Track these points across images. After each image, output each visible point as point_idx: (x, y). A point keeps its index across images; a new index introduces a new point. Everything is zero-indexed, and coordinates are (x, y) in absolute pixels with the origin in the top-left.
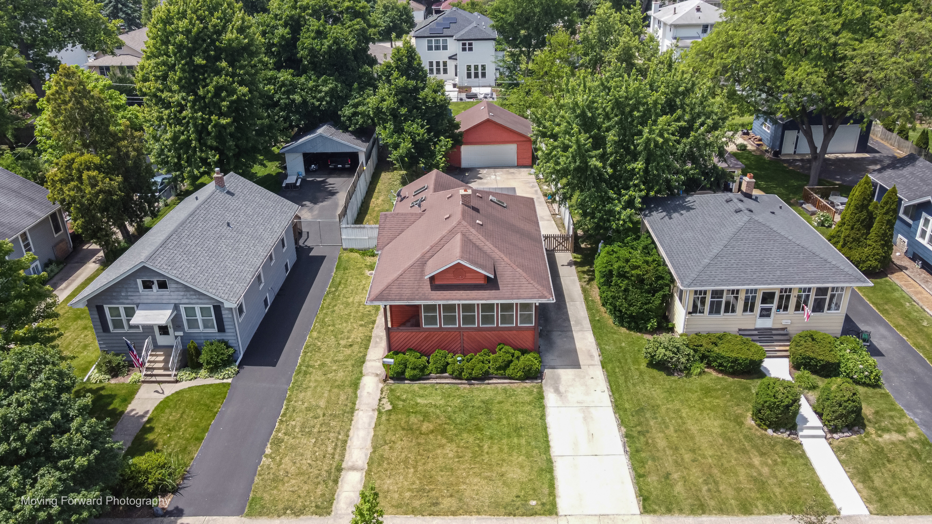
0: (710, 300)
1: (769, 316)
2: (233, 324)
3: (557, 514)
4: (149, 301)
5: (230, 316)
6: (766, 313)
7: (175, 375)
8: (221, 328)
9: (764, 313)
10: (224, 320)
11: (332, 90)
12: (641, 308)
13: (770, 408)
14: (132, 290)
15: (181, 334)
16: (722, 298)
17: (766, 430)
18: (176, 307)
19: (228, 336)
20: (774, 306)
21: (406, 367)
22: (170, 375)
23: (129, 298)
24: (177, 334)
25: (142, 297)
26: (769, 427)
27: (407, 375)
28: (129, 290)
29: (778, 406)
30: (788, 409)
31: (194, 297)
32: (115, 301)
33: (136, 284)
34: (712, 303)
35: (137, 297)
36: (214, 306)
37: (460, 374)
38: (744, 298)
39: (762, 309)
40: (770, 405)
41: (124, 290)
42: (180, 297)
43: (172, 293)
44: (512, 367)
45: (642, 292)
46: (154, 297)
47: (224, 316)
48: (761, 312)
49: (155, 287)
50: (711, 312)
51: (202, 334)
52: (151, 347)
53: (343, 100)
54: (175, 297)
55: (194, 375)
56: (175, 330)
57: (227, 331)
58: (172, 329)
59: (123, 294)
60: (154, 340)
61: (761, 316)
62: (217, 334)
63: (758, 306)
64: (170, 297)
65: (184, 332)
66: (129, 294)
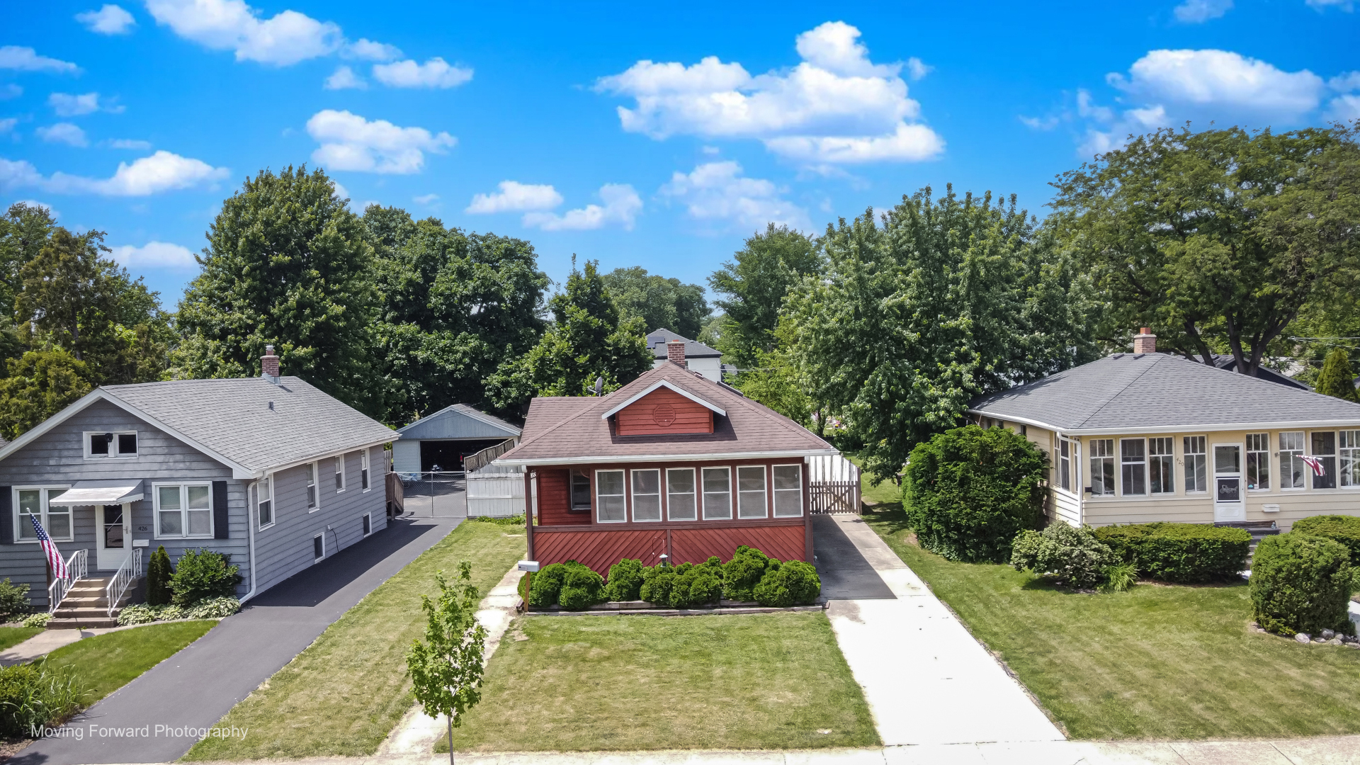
0: (1122, 463)
1: (1234, 496)
2: (245, 521)
3: (879, 743)
4: (98, 476)
5: (242, 504)
6: (1228, 491)
7: (115, 614)
8: (222, 532)
9: (1226, 490)
10: (231, 512)
11: (474, 349)
12: (994, 510)
13: (1290, 580)
14: (71, 453)
15: (145, 543)
16: (1142, 459)
17: (1291, 636)
18: (144, 486)
19: (232, 546)
20: (1242, 475)
21: (561, 582)
22: (104, 614)
23: (63, 469)
24: (137, 543)
25: (85, 468)
26: (1298, 629)
27: (563, 598)
28: (66, 453)
29: (1307, 572)
30: (1329, 578)
31: (181, 465)
32: (35, 478)
33: (80, 441)
34: (1126, 470)
35: (76, 468)
36: (215, 484)
37: (666, 596)
38: (1183, 460)
39: (1222, 483)
40: (1290, 572)
41: (56, 453)
42: (156, 467)
43: (142, 459)
44: (765, 579)
45: (994, 480)
46: (107, 468)
47: (230, 505)
48: (1220, 488)
49: (113, 446)
50: (1127, 491)
51: (184, 544)
52: (83, 569)
53: (490, 366)
54: (147, 467)
55: (152, 613)
56: (135, 536)
57: (232, 535)
58: (130, 535)
59: (52, 462)
60: (92, 557)
61: (1223, 496)
62: (212, 544)
63: (1213, 476)
64: (137, 467)
65: (152, 541)
66: (64, 461)
